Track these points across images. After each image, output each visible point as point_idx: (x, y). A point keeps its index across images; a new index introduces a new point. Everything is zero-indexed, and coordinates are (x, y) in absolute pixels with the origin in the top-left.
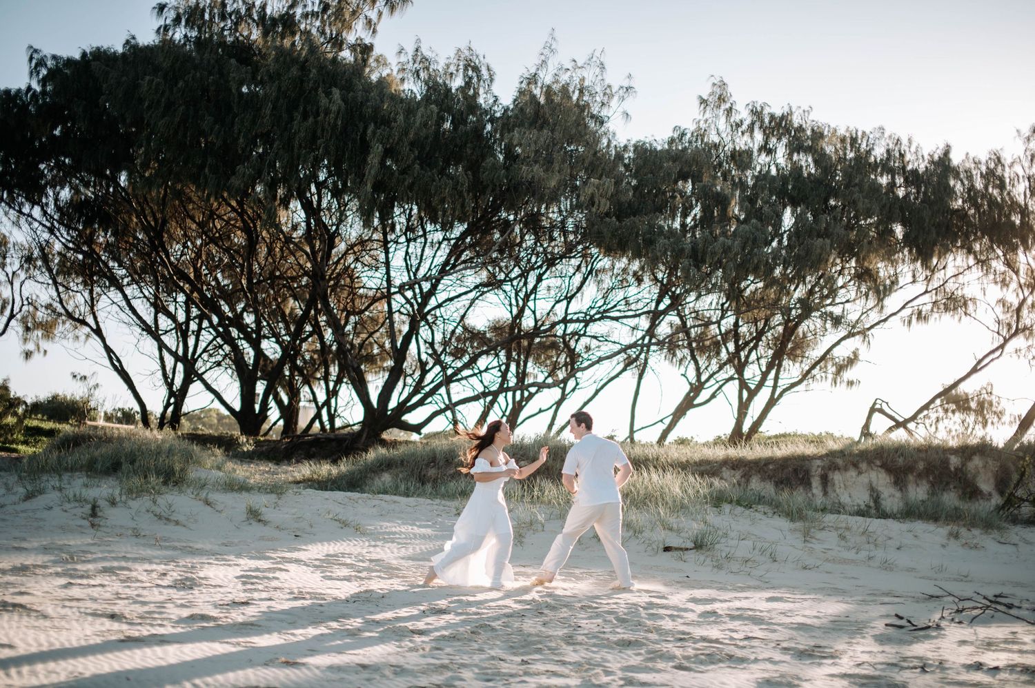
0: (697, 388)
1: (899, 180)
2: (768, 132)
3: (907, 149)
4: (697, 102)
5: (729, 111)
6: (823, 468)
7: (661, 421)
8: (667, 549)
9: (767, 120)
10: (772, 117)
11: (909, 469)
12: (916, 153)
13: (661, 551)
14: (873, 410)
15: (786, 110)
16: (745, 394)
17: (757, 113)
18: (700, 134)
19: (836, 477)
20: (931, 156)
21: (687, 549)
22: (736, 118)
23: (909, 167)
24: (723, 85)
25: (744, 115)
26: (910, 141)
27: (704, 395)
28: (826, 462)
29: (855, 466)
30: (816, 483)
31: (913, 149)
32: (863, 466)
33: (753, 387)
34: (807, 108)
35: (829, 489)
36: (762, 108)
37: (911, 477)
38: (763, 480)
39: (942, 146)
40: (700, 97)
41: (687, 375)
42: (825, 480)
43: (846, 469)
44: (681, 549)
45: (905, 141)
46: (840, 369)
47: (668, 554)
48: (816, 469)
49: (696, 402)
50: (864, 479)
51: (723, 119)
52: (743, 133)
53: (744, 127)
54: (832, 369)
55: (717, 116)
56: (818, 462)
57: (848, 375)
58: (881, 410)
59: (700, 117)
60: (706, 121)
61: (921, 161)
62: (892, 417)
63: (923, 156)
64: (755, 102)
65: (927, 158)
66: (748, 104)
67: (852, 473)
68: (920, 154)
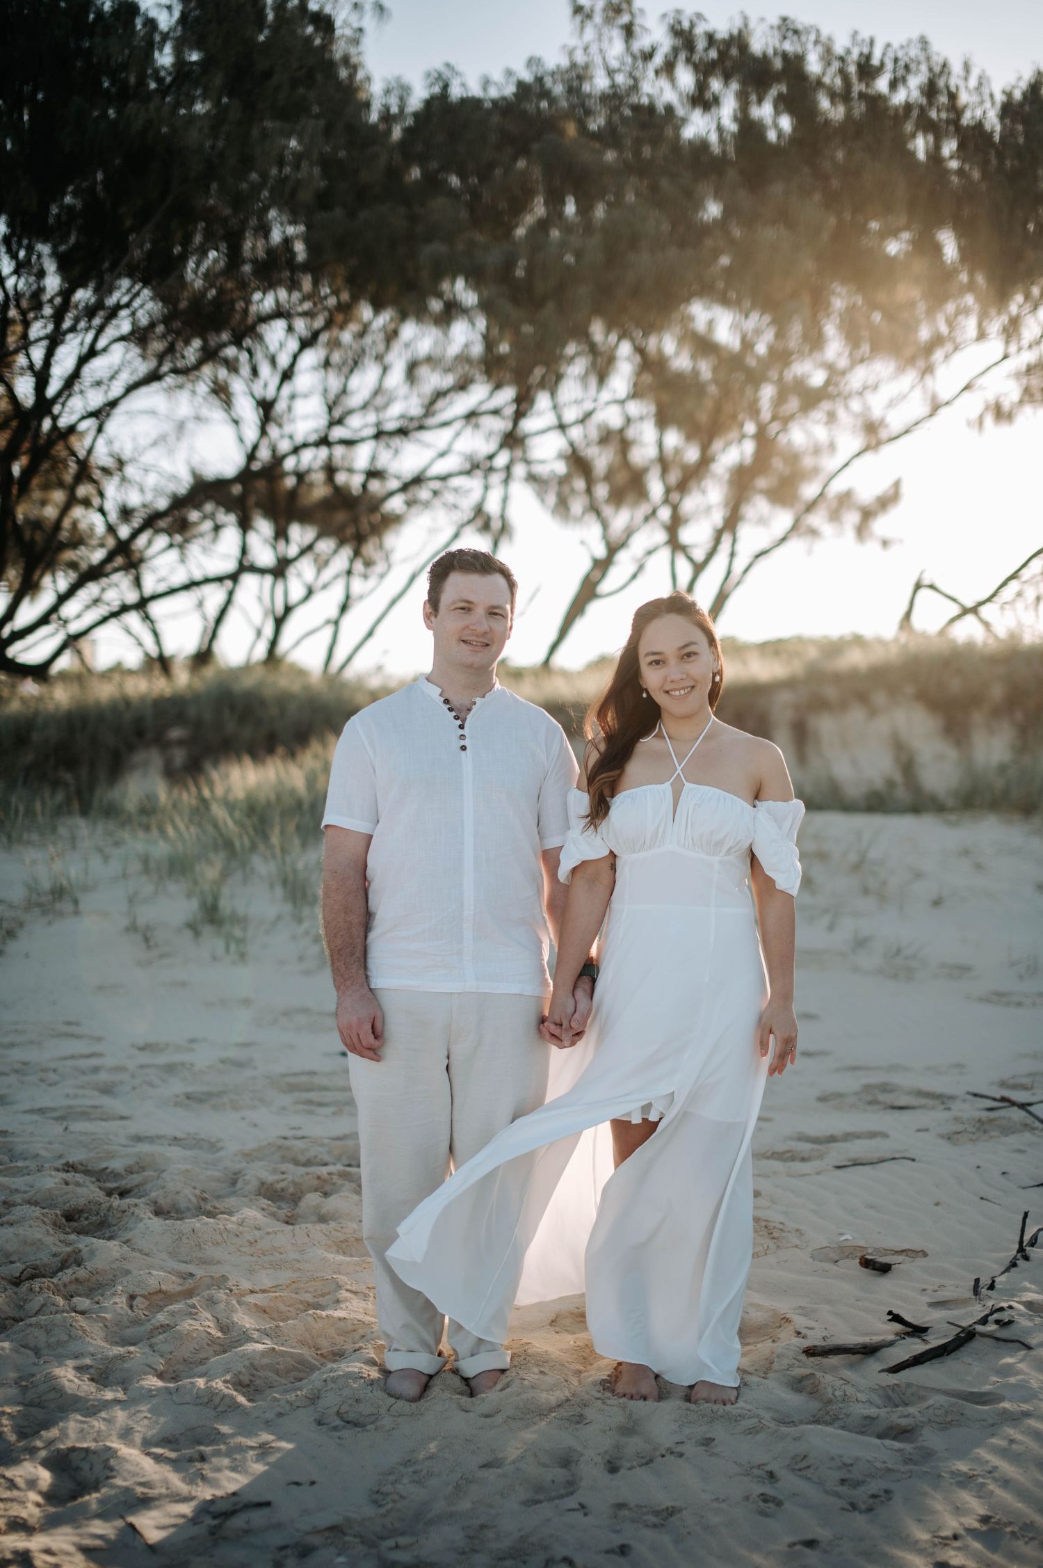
1: (949, 147)
2: (704, 71)
3: (961, 84)
5: (629, 31)
6: (798, 708)
9: (701, 44)
10: (710, 37)
11: (973, 700)
12: (978, 89)
14: (918, 586)
15: (738, 23)
17: (683, 37)
18: (576, 76)
22: (642, 42)
23: (966, 120)
25: (656, 35)
26: (967, 68)
29: (863, 700)
31: (973, 82)
32: (880, 698)
36: (692, 25)
37: (978, 717)
43: (843, 706)
45: (956, 68)
46: (867, 515)
50: (882, 725)
51: (617, 45)
52: (657, 72)
53: (658, 60)
55: (607, 39)
57: (881, 525)
58: (932, 587)
59: (573, 42)
60: (586, 49)
61: (988, 105)
62: (954, 600)
63: (992, 96)
64: (678, 12)
65: (1000, 98)
66: (664, 16)
67: (856, 715)
68: (986, 91)
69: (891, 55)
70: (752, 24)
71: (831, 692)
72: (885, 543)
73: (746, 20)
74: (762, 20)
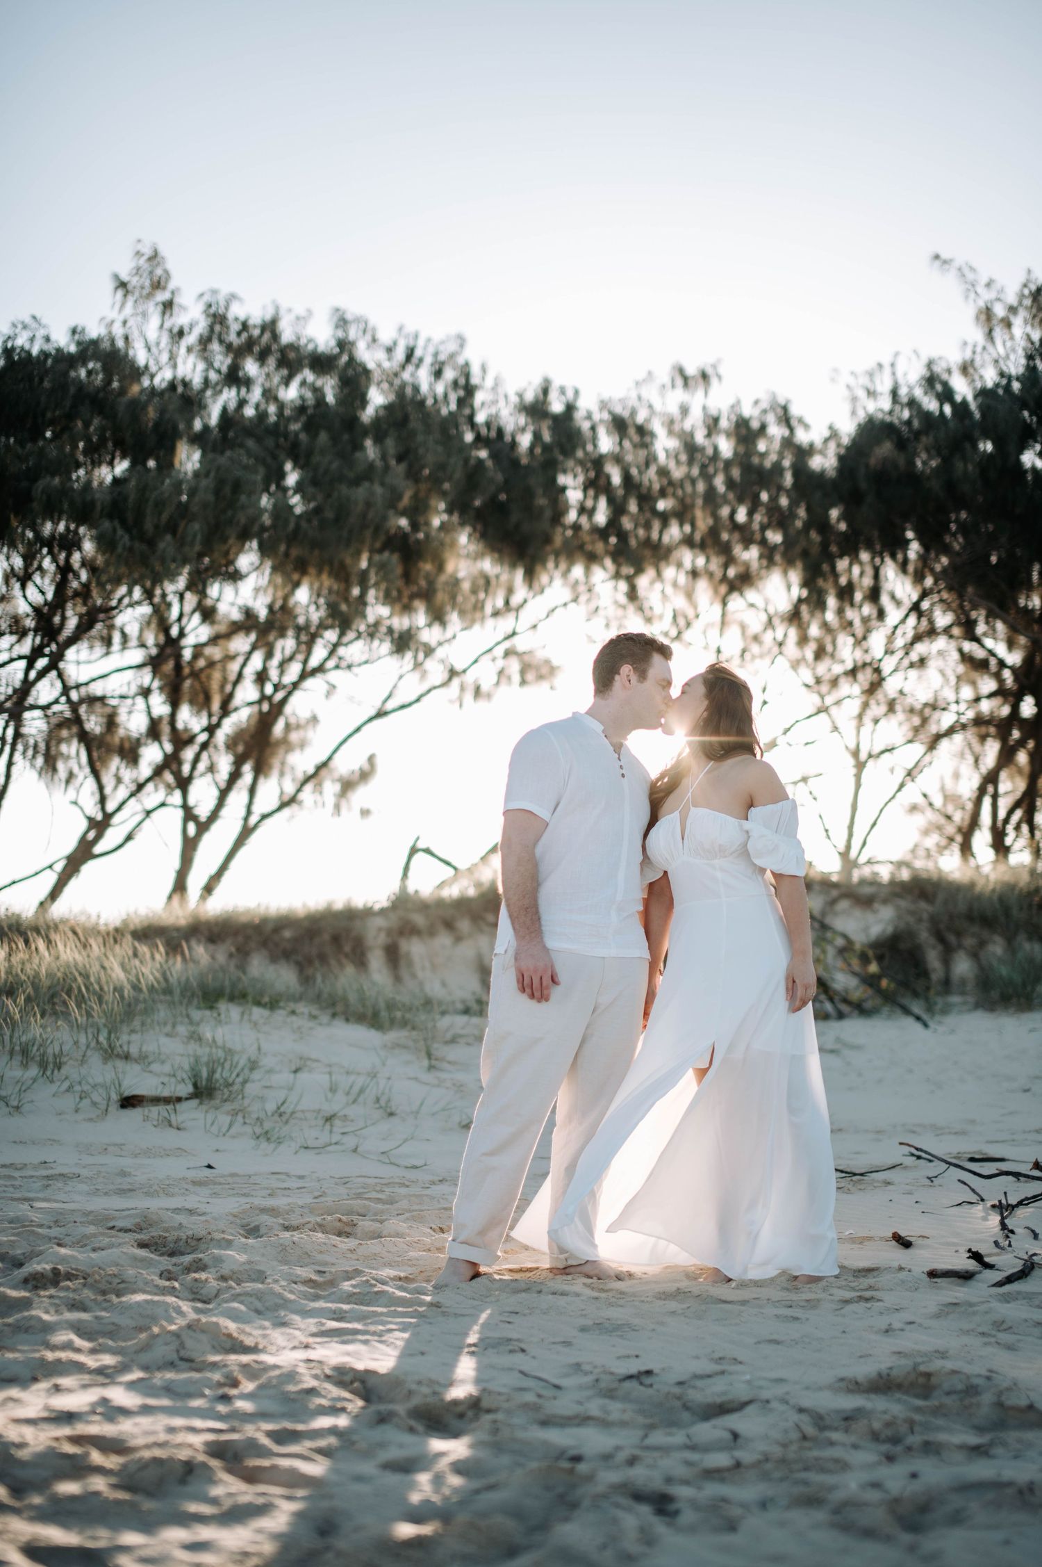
0: (100, 825)
2: (236, 352)
3: (479, 382)
4: (110, 285)
5: (168, 306)
6: (389, 932)
7: (50, 867)
8: (129, 1102)
10: (243, 325)
12: (495, 388)
13: (114, 1108)
14: (414, 851)
15: (271, 311)
16: (192, 829)
17: (218, 319)
19: (415, 949)
20: (520, 396)
21: (179, 1100)
22: (178, 319)
23: (481, 417)
24: (154, 257)
25: (192, 315)
26: (484, 369)
27: (112, 837)
28: (393, 921)
29: (449, 925)
30: (376, 960)
31: (489, 382)
32: (464, 925)
33: (203, 818)
34: (302, 313)
35: (404, 972)
36: (227, 306)
38: (274, 959)
39: (537, 382)
40: (116, 277)
41: (80, 802)
42: (393, 955)
43: (432, 932)
44: (167, 1101)
45: (475, 369)
46: (347, 786)
47: (135, 1114)
48: (375, 937)
49: (98, 849)
51: (155, 320)
52: (189, 350)
53: (191, 339)
54: (331, 788)
55: (144, 315)
56: (380, 922)
57: (360, 796)
58: (428, 851)
59: (113, 314)
60: (125, 323)
61: (502, 403)
62: (448, 863)
63: (506, 397)
64: (214, 292)
65: (514, 399)
66: (202, 295)
67: (444, 940)
68: (501, 391)
69: (431, 350)
70: (282, 312)
71: (419, 920)
72: (365, 813)
73: (277, 308)
74: (290, 310)
